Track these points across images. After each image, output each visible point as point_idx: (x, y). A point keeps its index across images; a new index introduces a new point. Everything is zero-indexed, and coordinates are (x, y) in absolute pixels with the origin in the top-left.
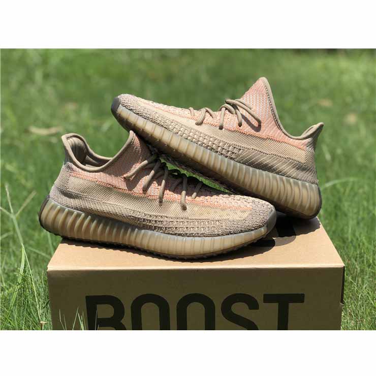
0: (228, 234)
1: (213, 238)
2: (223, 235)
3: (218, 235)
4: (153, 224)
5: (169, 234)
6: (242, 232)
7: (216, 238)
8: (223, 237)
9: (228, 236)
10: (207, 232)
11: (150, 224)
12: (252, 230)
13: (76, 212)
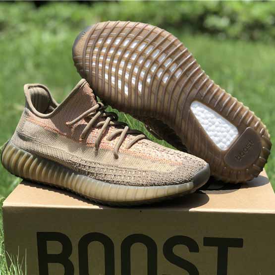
0: (152, 185)
1: (136, 188)
2: (146, 185)
3: (142, 185)
4: (86, 169)
5: (99, 180)
6: (166, 185)
7: (139, 187)
8: (146, 188)
9: (151, 187)
10: (132, 181)
11: (84, 169)
12: (176, 184)
13: (26, 153)
